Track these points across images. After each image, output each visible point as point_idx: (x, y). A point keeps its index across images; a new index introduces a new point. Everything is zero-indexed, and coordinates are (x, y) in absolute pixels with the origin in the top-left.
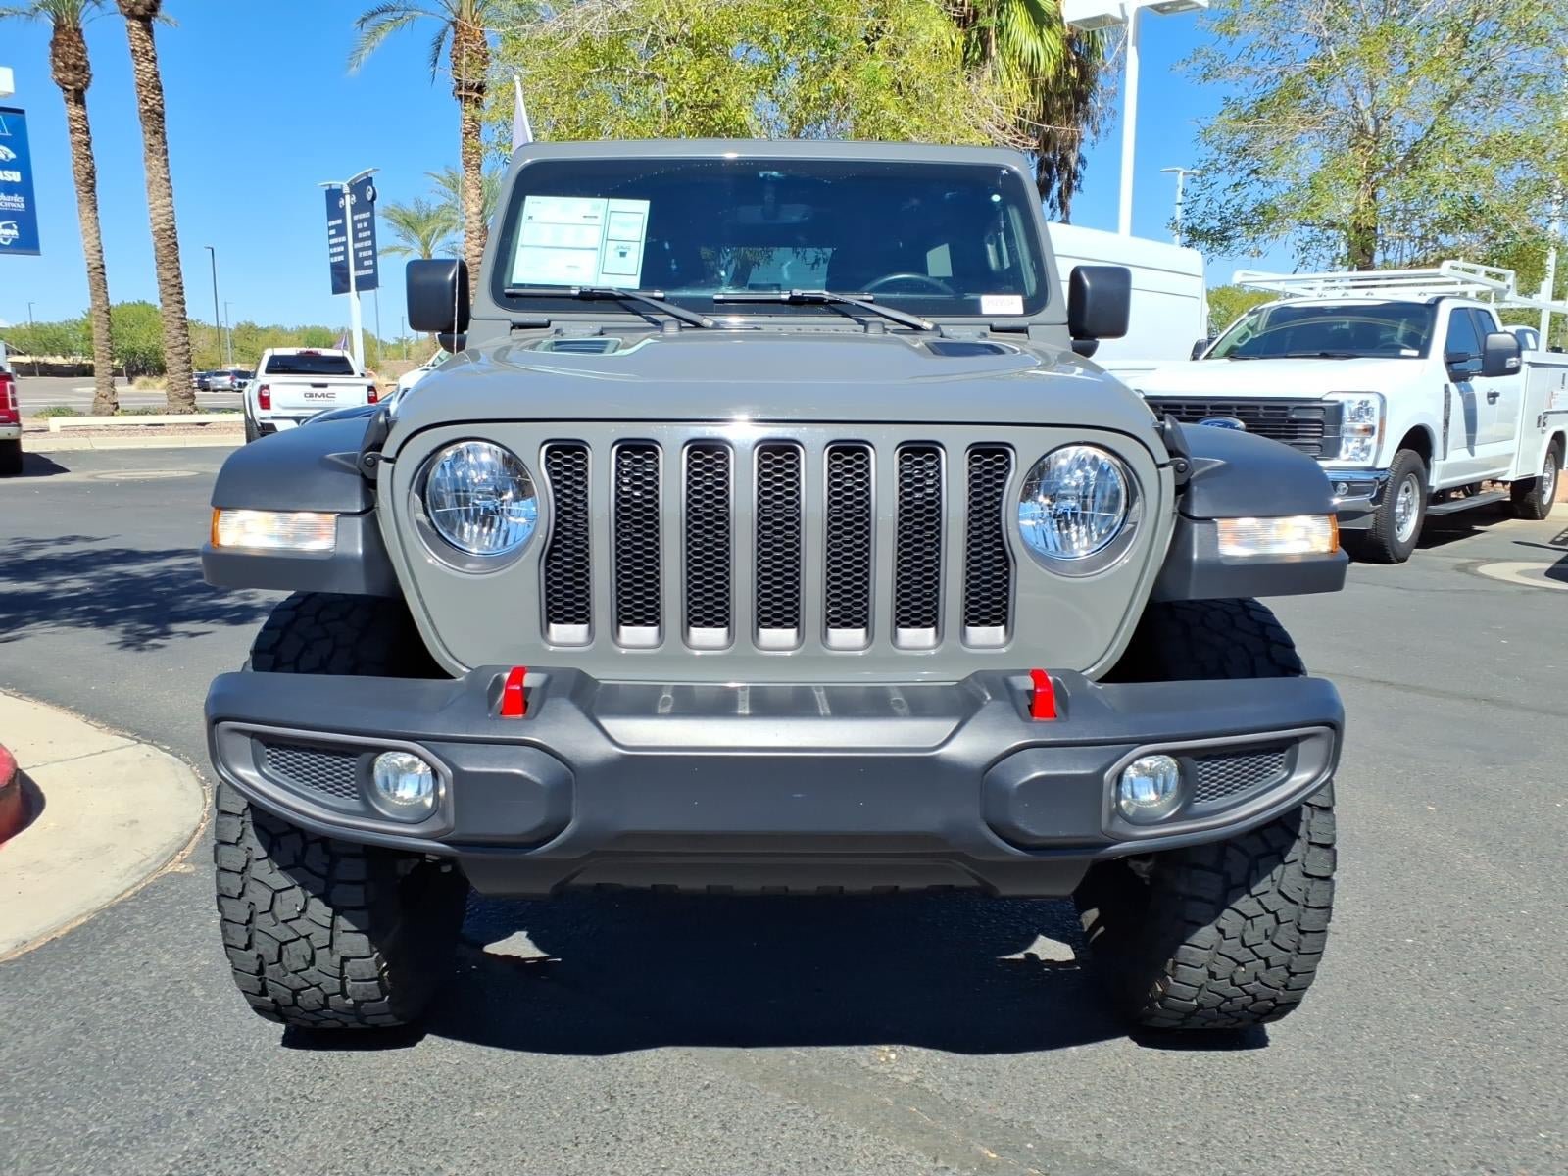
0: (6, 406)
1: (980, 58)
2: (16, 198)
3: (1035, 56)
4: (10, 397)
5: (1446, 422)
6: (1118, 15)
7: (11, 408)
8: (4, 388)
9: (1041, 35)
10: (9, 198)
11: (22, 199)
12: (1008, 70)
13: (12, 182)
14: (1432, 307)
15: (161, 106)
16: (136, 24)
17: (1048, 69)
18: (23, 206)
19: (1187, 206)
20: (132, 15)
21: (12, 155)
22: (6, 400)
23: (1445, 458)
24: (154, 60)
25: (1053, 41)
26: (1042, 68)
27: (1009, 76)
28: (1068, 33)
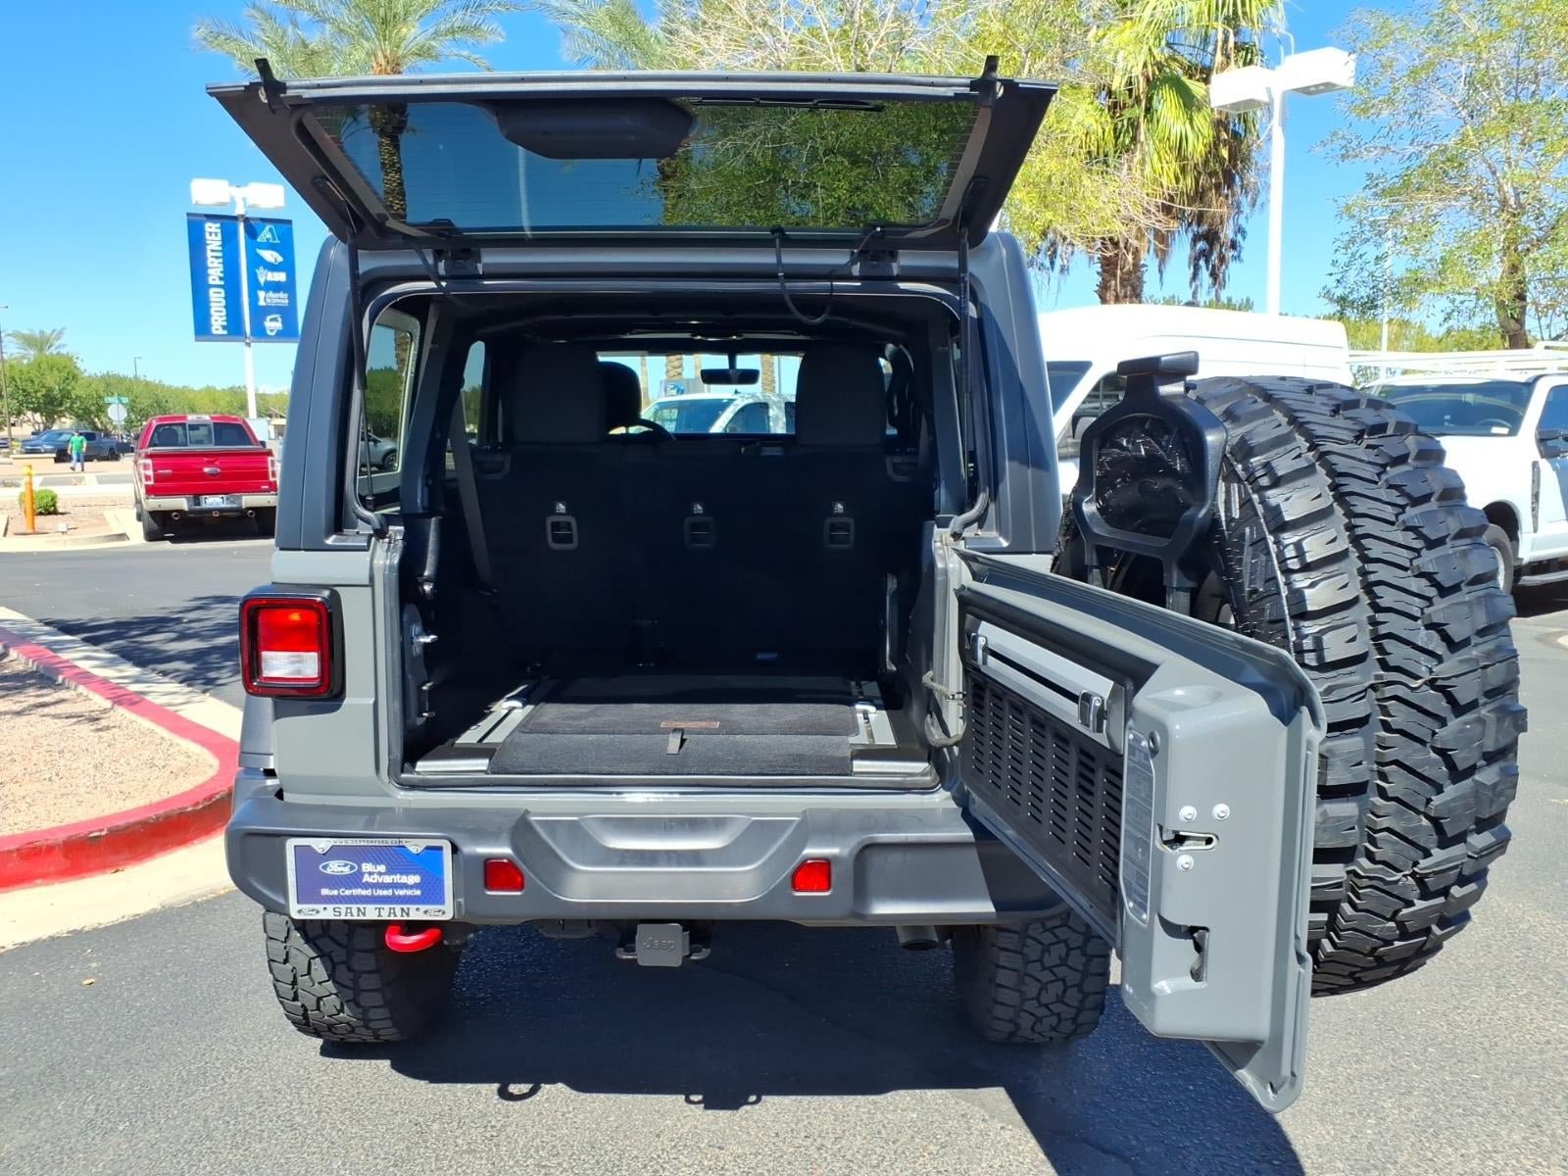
0: (267, 478)
1: (1131, 142)
2: (282, 295)
3: (1182, 140)
4: (270, 469)
5: (1536, 497)
6: (1265, 98)
7: (271, 479)
8: (266, 462)
9: (1191, 120)
10: (277, 295)
11: (286, 295)
12: (1158, 153)
13: (279, 282)
14: (1530, 385)
15: (404, 210)
16: (385, 141)
17: (1197, 148)
18: (287, 301)
19: (1338, 277)
20: (382, 133)
21: (280, 259)
22: (266, 473)
23: (1535, 530)
24: (399, 171)
25: (1202, 122)
26: (1190, 149)
27: (1160, 158)
28: (1217, 116)
